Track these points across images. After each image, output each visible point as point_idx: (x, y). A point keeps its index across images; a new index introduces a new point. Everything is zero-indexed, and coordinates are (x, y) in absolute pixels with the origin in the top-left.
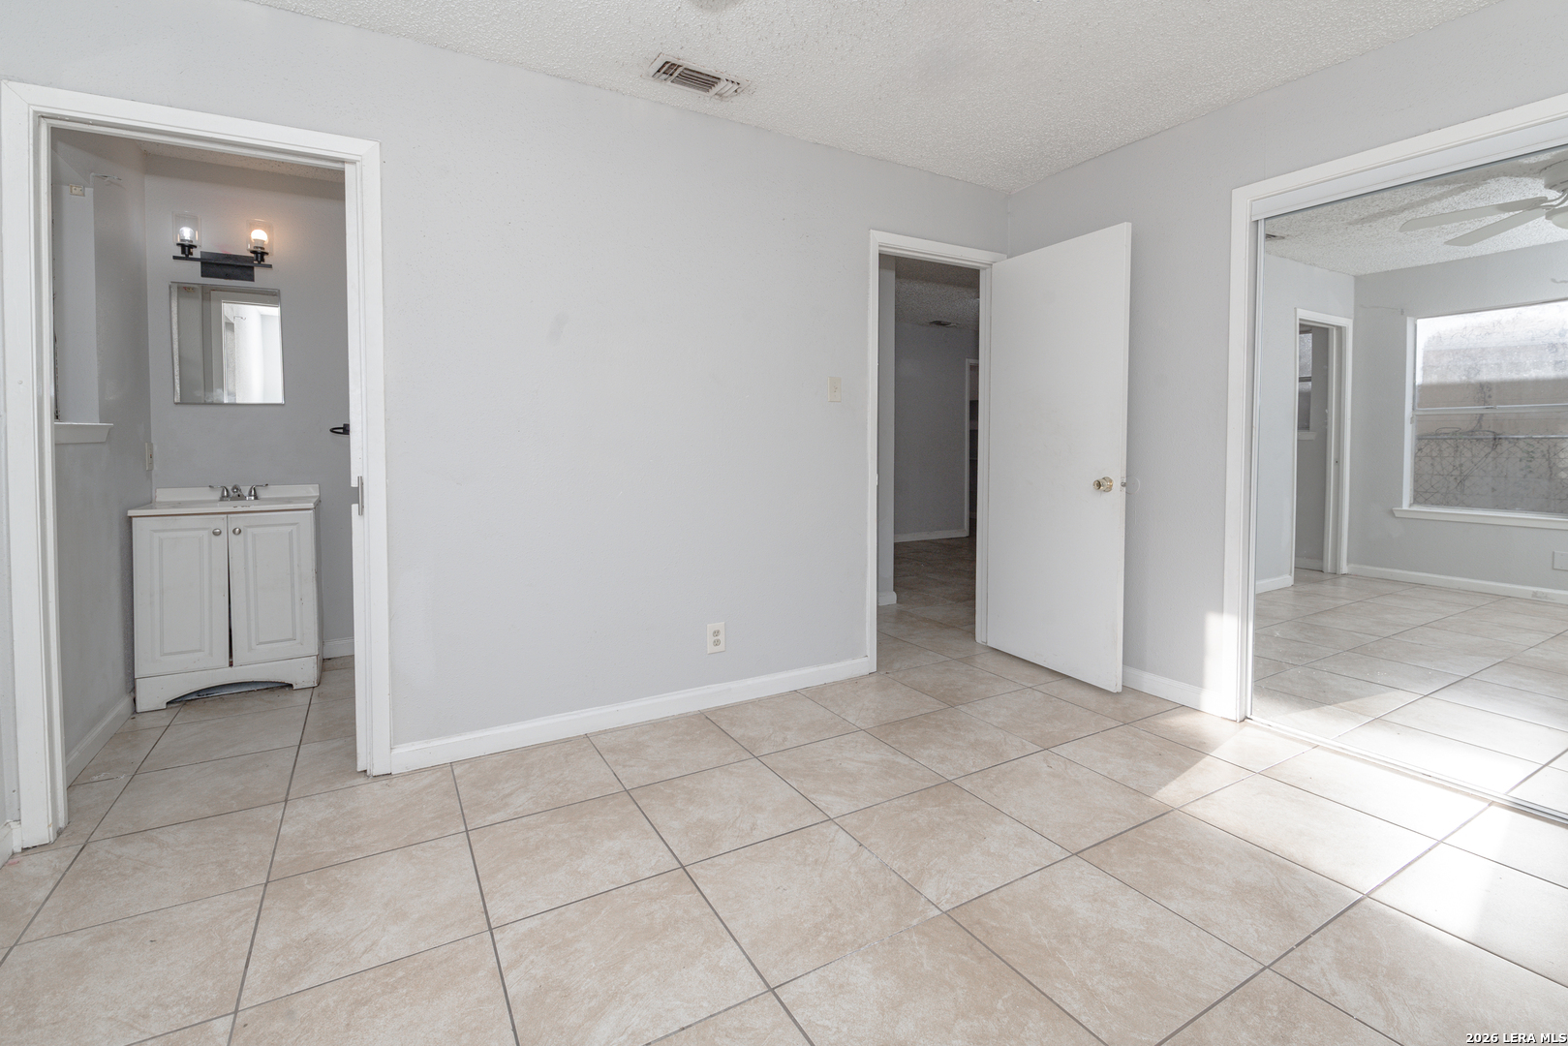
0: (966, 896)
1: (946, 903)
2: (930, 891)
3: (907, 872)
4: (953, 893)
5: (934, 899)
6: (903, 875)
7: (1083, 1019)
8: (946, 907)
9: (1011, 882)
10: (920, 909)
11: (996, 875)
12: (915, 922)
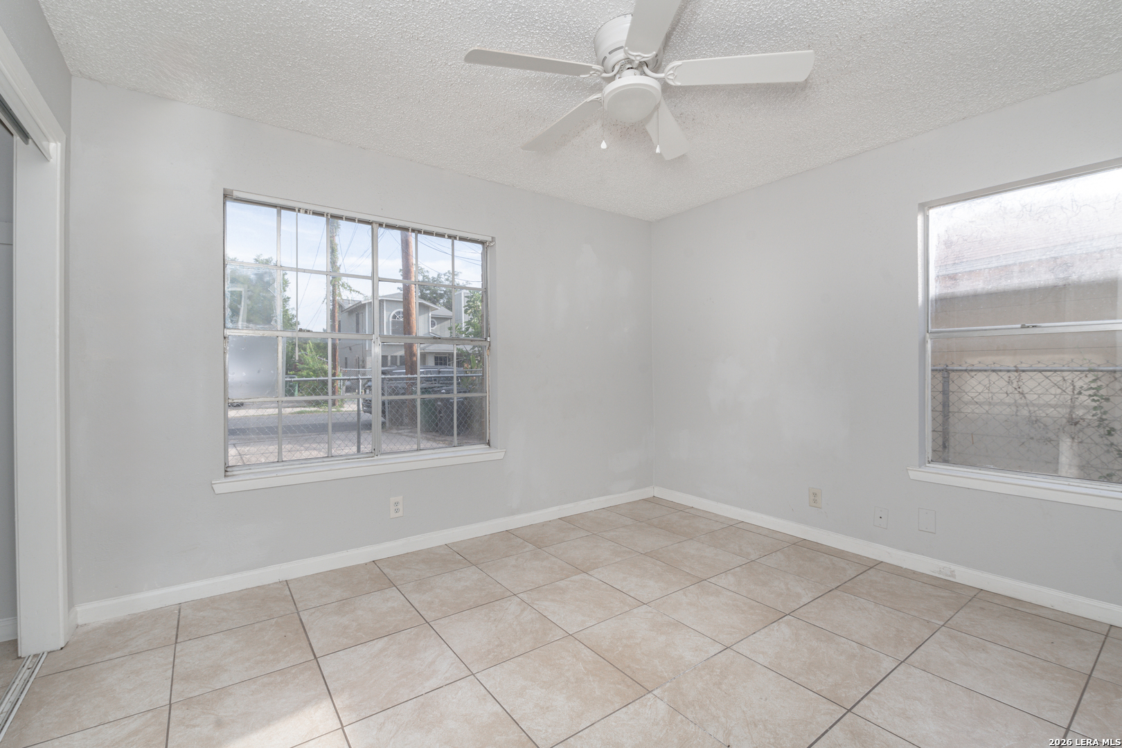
0: (636, 705)
1: (650, 699)
2: (662, 707)
3: (682, 721)
4: (646, 706)
5: (658, 700)
6: (684, 718)
7: (583, 647)
8: (649, 696)
9: (603, 718)
10: (666, 693)
11: (613, 724)
12: (668, 685)
